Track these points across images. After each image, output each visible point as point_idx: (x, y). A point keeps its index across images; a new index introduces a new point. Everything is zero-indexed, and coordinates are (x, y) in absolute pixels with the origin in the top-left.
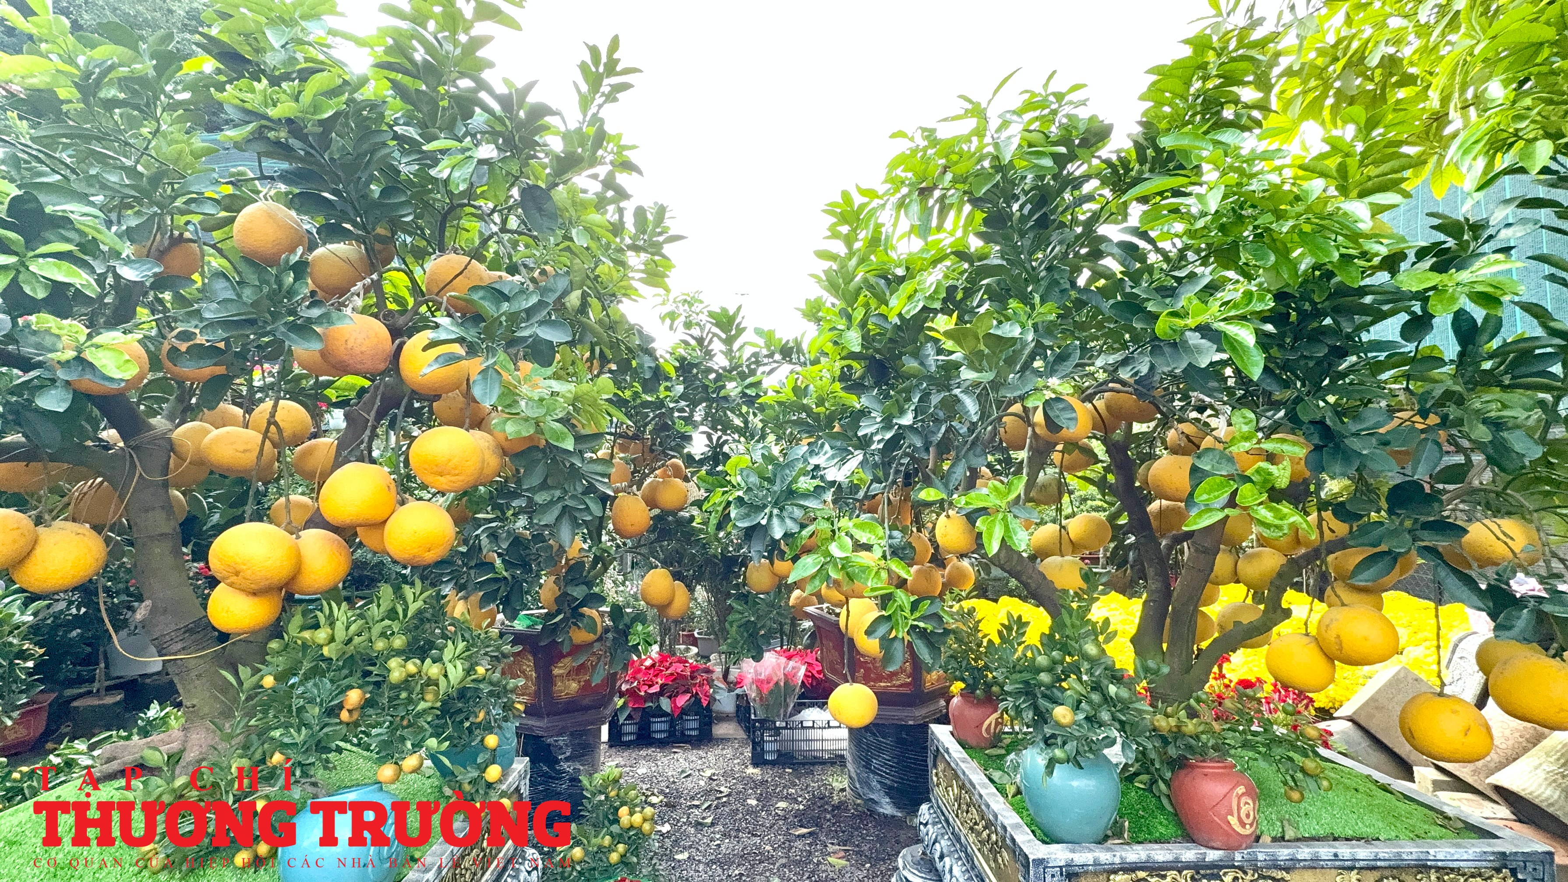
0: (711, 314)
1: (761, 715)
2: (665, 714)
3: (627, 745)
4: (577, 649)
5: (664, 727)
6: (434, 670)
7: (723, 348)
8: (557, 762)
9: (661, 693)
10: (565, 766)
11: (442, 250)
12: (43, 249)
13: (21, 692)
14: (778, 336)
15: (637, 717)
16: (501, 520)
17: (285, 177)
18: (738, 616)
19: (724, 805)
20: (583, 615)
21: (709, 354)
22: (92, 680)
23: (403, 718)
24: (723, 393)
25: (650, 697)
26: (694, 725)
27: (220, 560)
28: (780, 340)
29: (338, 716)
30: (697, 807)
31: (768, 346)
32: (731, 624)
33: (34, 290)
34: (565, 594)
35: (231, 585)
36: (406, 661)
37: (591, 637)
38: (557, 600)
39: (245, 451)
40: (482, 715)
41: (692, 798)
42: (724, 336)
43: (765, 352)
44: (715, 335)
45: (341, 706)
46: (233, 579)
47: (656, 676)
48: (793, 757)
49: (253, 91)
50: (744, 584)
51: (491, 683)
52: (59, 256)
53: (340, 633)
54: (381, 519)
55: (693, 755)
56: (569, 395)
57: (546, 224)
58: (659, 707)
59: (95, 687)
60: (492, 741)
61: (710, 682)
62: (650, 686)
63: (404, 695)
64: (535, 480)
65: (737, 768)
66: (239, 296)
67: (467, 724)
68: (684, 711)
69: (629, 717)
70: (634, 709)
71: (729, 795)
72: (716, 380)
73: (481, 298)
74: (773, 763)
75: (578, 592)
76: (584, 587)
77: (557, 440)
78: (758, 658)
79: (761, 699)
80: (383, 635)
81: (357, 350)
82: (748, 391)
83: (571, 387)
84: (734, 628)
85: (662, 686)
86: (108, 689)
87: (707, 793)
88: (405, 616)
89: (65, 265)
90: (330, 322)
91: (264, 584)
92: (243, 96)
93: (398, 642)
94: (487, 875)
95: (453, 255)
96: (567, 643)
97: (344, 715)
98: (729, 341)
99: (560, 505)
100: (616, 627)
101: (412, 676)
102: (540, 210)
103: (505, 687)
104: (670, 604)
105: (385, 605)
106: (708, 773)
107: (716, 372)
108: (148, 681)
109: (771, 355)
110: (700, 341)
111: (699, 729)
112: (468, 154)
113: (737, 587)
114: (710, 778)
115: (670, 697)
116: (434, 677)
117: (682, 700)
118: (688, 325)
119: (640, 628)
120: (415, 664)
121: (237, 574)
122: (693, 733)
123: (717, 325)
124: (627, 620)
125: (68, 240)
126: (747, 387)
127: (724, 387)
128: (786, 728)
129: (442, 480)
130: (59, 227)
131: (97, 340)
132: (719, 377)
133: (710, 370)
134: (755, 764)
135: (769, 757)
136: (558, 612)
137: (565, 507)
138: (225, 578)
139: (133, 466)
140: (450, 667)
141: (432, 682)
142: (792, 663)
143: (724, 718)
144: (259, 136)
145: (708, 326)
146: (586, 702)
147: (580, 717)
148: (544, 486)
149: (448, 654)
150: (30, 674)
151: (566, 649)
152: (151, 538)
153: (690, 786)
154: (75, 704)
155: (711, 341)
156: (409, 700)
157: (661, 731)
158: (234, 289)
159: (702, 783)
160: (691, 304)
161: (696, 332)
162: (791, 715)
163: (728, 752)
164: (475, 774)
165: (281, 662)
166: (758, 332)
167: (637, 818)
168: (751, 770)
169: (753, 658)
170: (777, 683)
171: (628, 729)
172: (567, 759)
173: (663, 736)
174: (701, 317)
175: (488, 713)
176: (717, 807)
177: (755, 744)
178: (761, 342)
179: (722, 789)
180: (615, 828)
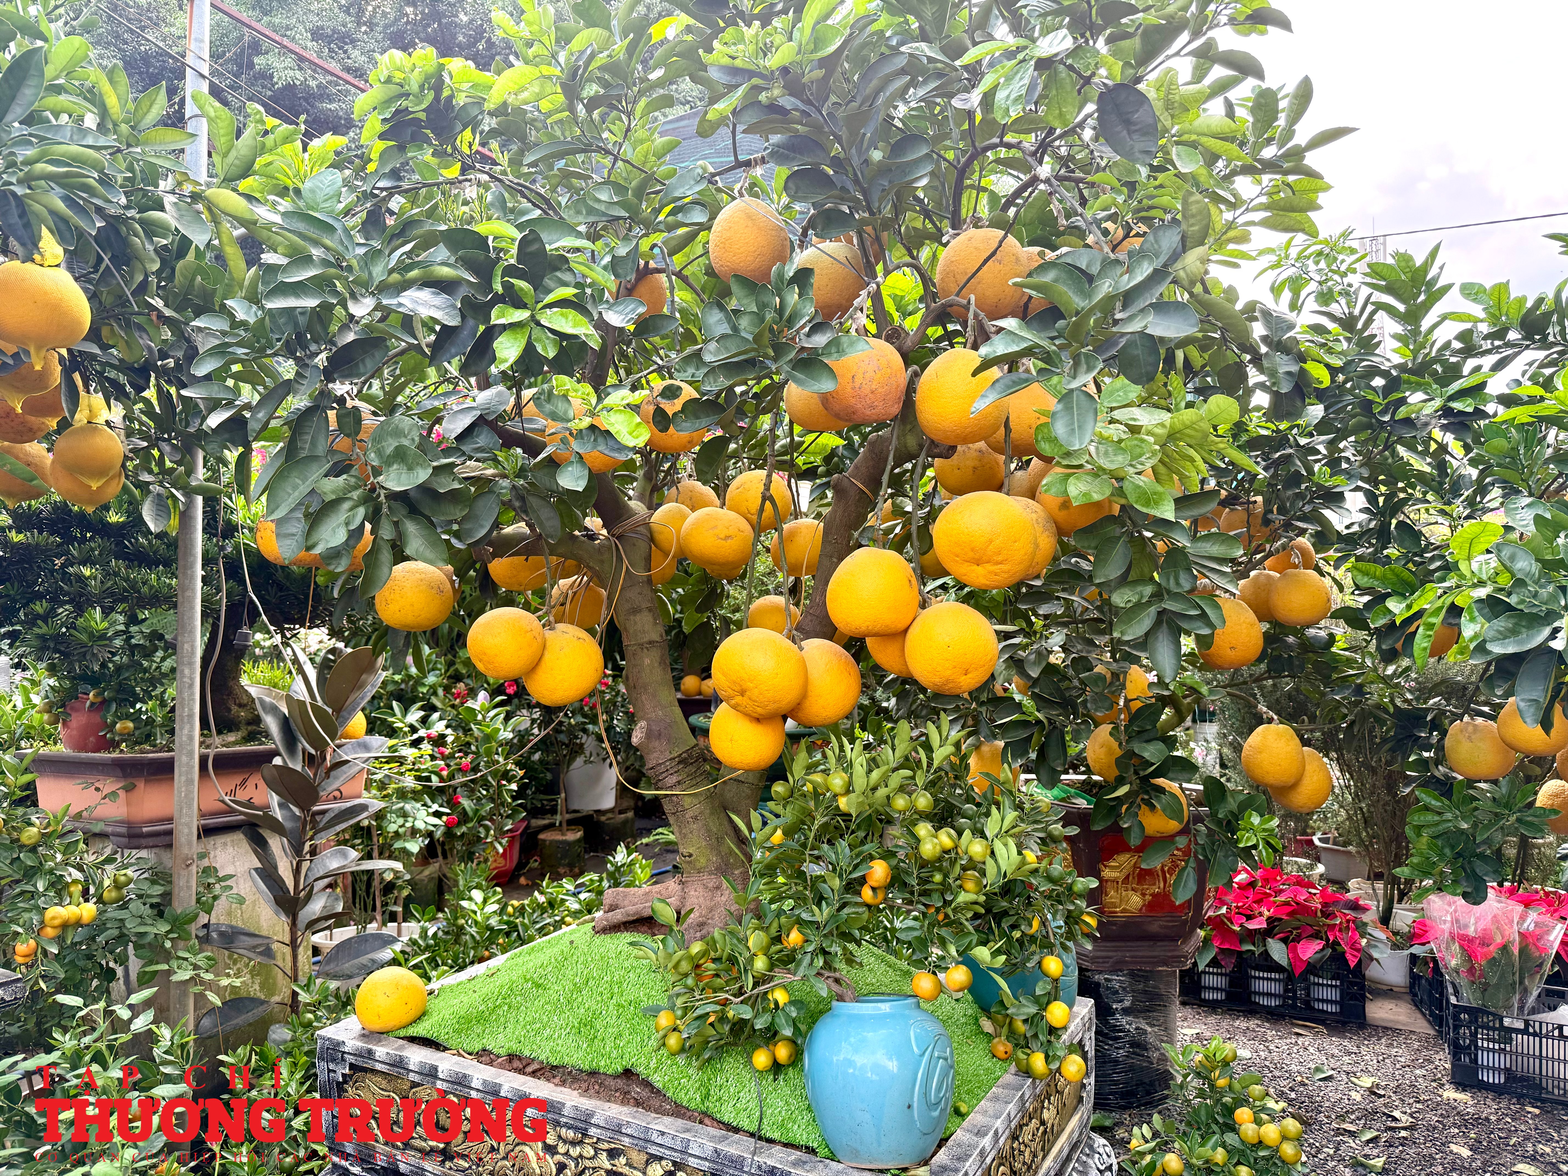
0: (1375, 270)
1: (1469, 997)
2: (1278, 968)
3: (1212, 1007)
4: (1149, 843)
5: (1275, 988)
6: (977, 848)
7: (1398, 328)
8: (1112, 1013)
9: (1268, 933)
10: (1123, 1021)
11: (957, 224)
12: (550, 298)
13: (508, 817)
14: (1515, 293)
15: (1229, 965)
16: (1027, 635)
17: (779, 155)
18: (1431, 818)
19: (1403, 1141)
20: (1161, 790)
21: (1368, 345)
22: (553, 811)
23: (938, 910)
24: (1402, 413)
25: (1251, 935)
26: (1333, 994)
27: (724, 674)
28: (1522, 300)
29: (859, 894)
30: (1352, 1134)
31: (1493, 318)
32: (1419, 829)
33: (545, 348)
34: (1130, 754)
35: (735, 707)
36: (937, 829)
37: (1174, 826)
38: (1119, 762)
39: (727, 538)
40: (1036, 924)
41: (1341, 1118)
42: (1401, 307)
43: (1484, 328)
44: (1380, 306)
45: (863, 880)
46: (738, 699)
47: (1259, 902)
48: (1540, 1087)
49: (741, 40)
50: (1439, 760)
51: (1050, 879)
52: (562, 303)
53: (860, 781)
54: (902, 626)
55: (1334, 1045)
56: (1159, 431)
57: (1139, 146)
58: (1266, 954)
59: (558, 818)
60: (1053, 965)
61: (1361, 928)
62: (1249, 918)
63: (938, 878)
64: (1112, 571)
65: (1422, 1084)
66: (735, 329)
67: (1017, 934)
68: (1312, 968)
69: (1214, 963)
70: (1222, 951)
71: (1411, 1128)
72: (1387, 390)
73: (1056, 281)
74: (1497, 1091)
75: (1152, 752)
76: (1161, 745)
77: (1147, 504)
78: (1475, 896)
79: (1471, 970)
80: (902, 789)
81: (866, 390)
82: (1457, 405)
83: (1165, 416)
84: (1425, 839)
85: (1270, 920)
86: (570, 823)
87: (1370, 1115)
88: (930, 765)
89: (571, 313)
90: (840, 352)
91: (772, 707)
92: (731, 50)
93: (923, 801)
94: (1048, 1162)
95: (972, 231)
96: (1136, 831)
97: (867, 894)
98: (1412, 317)
99: (1153, 610)
100: (1213, 815)
101: (947, 852)
102: (1127, 123)
103: (1070, 888)
104: (1294, 786)
105: (903, 747)
106: (1367, 1082)
107: (1385, 374)
108: (603, 818)
109: (1500, 334)
110: (1348, 323)
111: (1340, 1003)
112: (1020, 56)
113: (1423, 764)
114: (1371, 1091)
115: (1284, 940)
116: (978, 858)
117: (1311, 950)
118: (1325, 297)
119: (1256, 820)
120: (950, 836)
121: (742, 693)
122: (1330, 1008)
123: (1389, 290)
124: (1232, 804)
125: (565, 284)
126: (1452, 398)
127: (1403, 401)
128: (1525, 1032)
129: (979, 570)
130: (558, 269)
131: (608, 401)
132: (1393, 384)
133: (1374, 371)
134: (1461, 1084)
135: (1487, 1077)
136: (1120, 781)
137: (1161, 613)
138: (728, 700)
139: (620, 559)
140: (998, 846)
141: (973, 865)
142: (1533, 916)
143: (1388, 993)
144: (750, 103)
145: (1365, 291)
146: (1155, 927)
147: (1144, 951)
148: (1123, 581)
149: (992, 826)
150: (514, 798)
151: (1134, 841)
152: (641, 645)
153: (1334, 1096)
154: (542, 836)
155: (1370, 320)
156: (945, 887)
157: (1269, 995)
158: (729, 320)
159: (1356, 1096)
160: (1330, 259)
161: (1338, 308)
162: (1533, 1011)
163: (1403, 1054)
164: (1033, 1010)
165: (789, 815)
166: (1470, 291)
167: (1271, 1132)
168: (1450, 1094)
169: (1465, 896)
170: (1504, 948)
171: (1211, 980)
172: (1126, 1011)
173: (1273, 1003)
174: (1351, 278)
175: (1044, 923)
176: (1389, 1144)
177: (1457, 1050)
178: (1477, 311)
179: (1397, 1114)
180: (1230, 1138)
